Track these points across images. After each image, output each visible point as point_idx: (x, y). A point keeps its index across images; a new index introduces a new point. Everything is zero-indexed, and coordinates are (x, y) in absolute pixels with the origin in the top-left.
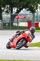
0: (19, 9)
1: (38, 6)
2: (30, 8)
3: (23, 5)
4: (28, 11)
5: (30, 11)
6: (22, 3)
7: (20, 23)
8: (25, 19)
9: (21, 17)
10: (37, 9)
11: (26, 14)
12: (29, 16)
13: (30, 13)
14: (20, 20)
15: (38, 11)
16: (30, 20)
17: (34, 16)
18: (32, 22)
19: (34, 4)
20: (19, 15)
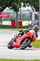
0: (2, 8)
1: (21, 5)
2: (14, 6)
3: (6, 3)
4: (12, 10)
5: (13, 10)
6: (5, 2)
7: (3, 21)
8: (8, 17)
9: (5, 16)
10: (20, 8)
11: (9, 13)
12: (12, 14)
13: (14, 11)
14: (3, 19)
15: (21, 9)
16: (13, 19)
17: (17, 14)
18: (16, 21)
19: (17, 2)
20: (2, 14)
